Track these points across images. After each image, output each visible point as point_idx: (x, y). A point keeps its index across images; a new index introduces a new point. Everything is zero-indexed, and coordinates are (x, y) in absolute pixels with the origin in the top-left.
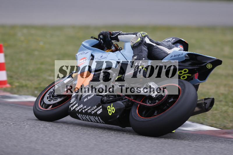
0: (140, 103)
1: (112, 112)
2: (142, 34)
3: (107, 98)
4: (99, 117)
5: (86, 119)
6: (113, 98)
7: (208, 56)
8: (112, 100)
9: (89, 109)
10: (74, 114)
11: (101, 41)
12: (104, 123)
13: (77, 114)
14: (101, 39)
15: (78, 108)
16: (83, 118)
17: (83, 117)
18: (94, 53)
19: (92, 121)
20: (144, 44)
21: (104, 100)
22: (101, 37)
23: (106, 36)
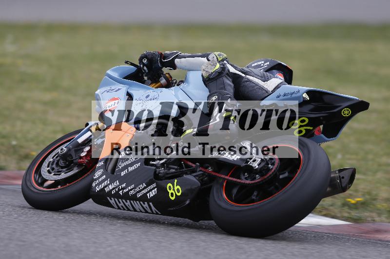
0: (227, 177)
1: (176, 194)
2: (218, 57)
3: (164, 169)
4: (151, 203)
5: (124, 206)
6: (176, 169)
7: (342, 95)
8: (174, 172)
9: (131, 190)
10: (102, 198)
11: (145, 68)
12: (158, 214)
13: (108, 198)
14: (144, 65)
15: (111, 188)
16: (120, 205)
17: (120, 203)
18: (132, 90)
19: (135, 210)
20: (227, 74)
21: (159, 173)
22: (145, 61)
23: (154, 59)
